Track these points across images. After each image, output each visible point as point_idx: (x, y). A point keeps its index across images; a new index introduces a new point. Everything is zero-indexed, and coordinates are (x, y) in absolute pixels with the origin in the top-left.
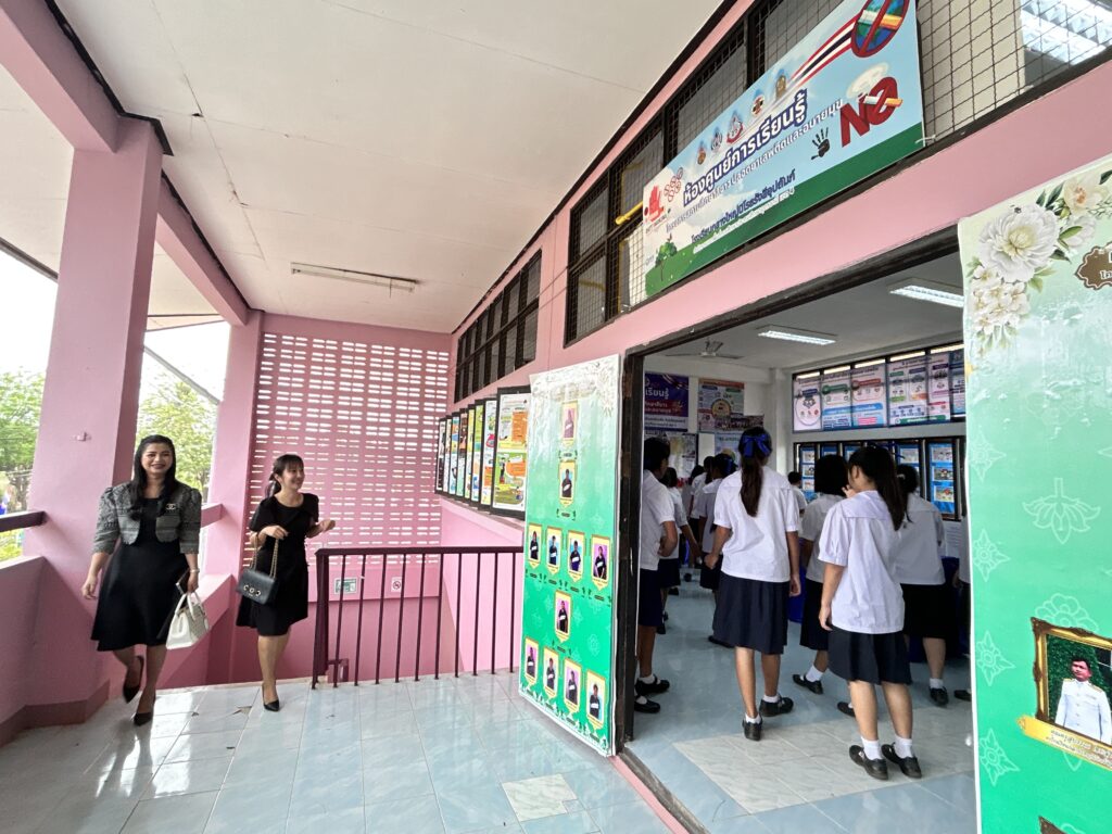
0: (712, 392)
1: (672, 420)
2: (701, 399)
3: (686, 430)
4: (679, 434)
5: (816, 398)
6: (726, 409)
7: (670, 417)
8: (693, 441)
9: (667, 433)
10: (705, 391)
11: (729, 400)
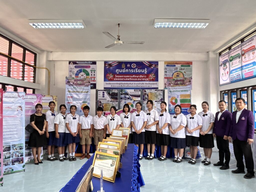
0: (173, 68)
1: (149, 84)
2: (166, 72)
3: (157, 88)
4: (153, 91)
5: (227, 64)
6: (181, 76)
7: (148, 82)
8: (162, 93)
9: (146, 90)
10: (168, 68)
11: (183, 71)
